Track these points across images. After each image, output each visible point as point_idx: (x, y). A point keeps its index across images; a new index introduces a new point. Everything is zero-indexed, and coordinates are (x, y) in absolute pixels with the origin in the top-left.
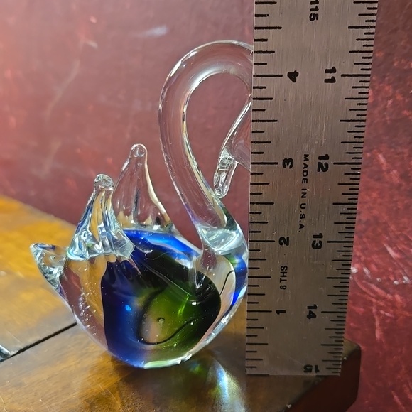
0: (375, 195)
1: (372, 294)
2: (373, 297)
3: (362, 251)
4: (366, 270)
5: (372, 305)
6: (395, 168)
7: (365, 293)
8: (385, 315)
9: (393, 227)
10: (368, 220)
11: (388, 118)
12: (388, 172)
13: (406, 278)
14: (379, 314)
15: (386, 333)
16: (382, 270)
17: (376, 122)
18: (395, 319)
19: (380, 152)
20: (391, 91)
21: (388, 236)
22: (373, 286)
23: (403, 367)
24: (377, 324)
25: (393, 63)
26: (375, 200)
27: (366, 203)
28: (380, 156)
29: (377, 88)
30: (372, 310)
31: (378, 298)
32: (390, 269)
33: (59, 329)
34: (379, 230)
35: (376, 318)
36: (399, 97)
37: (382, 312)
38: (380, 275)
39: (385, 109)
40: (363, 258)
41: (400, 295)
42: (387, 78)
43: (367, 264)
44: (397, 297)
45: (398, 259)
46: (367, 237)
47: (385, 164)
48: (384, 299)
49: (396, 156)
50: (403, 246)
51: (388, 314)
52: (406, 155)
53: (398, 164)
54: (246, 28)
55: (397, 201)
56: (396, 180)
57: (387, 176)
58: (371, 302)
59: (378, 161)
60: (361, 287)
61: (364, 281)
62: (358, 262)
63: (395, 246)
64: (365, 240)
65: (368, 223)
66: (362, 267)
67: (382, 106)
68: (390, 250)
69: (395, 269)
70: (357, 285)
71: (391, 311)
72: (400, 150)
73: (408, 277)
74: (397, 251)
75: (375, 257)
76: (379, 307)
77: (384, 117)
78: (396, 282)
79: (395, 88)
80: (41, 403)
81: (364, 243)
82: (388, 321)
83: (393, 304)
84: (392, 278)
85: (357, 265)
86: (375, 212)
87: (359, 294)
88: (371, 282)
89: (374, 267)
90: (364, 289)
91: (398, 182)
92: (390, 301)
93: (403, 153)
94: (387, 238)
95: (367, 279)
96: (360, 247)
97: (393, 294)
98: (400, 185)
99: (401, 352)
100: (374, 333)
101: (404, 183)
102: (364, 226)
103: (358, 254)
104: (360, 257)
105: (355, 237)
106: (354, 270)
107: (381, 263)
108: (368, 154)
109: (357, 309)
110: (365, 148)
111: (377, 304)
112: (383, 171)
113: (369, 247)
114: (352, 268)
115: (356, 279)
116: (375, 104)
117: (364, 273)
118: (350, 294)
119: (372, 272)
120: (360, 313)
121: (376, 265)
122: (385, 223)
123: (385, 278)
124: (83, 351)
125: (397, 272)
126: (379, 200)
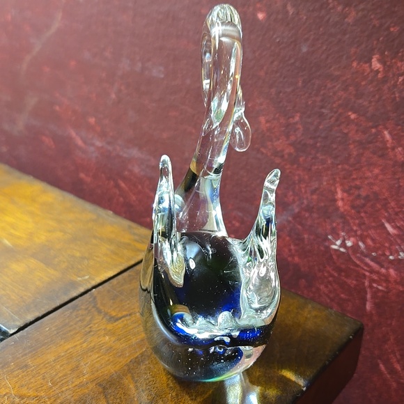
1: (365, 268)
2: (367, 271)
3: (359, 225)
4: (361, 244)
5: (365, 279)
6: (401, 146)
7: (357, 266)
8: (377, 288)
9: (393, 204)
10: (367, 196)
11: (397, 95)
12: (393, 149)
13: (402, 254)
14: (371, 287)
15: (377, 305)
16: (378, 245)
17: (384, 98)
18: (388, 293)
19: (387, 129)
20: (403, 68)
21: (388, 212)
22: (368, 260)
23: (392, 338)
24: (369, 296)
26: (377, 176)
27: (366, 178)
28: (386, 132)
29: (388, 63)
30: (364, 283)
31: (372, 271)
32: (387, 245)
33: (58, 303)
34: (379, 206)
35: (368, 290)
37: (375, 285)
38: (376, 250)
39: (395, 85)
40: (359, 233)
41: (395, 270)
42: (400, 54)
43: (363, 238)
44: (392, 272)
45: (395, 235)
46: (366, 212)
47: (390, 141)
48: (378, 273)
50: (402, 223)
51: (380, 288)
55: (399, 179)
56: (401, 158)
57: (391, 154)
58: (364, 275)
59: (383, 137)
60: (355, 260)
61: (358, 255)
62: (354, 236)
63: (394, 222)
64: (363, 215)
65: (367, 198)
66: (358, 241)
67: (392, 82)
68: (388, 226)
69: (391, 245)
70: (351, 258)
71: (384, 285)
74: (395, 227)
75: (371, 232)
76: (373, 281)
77: (394, 93)
78: (391, 257)
80: (51, 388)
81: (362, 217)
82: (380, 294)
83: (386, 278)
84: (388, 253)
85: (352, 239)
86: (376, 188)
87: (352, 267)
88: (366, 256)
89: (369, 242)
90: (358, 262)
92: (384, 275)
94: (386, 214)
95: (362, 253)
96: (357, 221)
97: (387, 269)
99: (391, 324)
100: (365, 304)
102: (363, 201)
103: (355, 228)
104: (356, 231)
105: (353, 211)
106: (349, 244)
107: (378, 238)
108: (374, 130)
109: (349, 281)
110: (371, 124)
111: (370, 277)
112: (387, 148)
113: (366, 222)
114: (347, 242)
115: (350, 252)
116: (385, 80)
117: (359, 247)
118: (343, 266)
119: (367, 247)
120: (352, 286)
121: (373, 240)
122: (385, 199)
123: (380, 252)
124: (87, 329)
125: (393, 247)
126: (381, 177)
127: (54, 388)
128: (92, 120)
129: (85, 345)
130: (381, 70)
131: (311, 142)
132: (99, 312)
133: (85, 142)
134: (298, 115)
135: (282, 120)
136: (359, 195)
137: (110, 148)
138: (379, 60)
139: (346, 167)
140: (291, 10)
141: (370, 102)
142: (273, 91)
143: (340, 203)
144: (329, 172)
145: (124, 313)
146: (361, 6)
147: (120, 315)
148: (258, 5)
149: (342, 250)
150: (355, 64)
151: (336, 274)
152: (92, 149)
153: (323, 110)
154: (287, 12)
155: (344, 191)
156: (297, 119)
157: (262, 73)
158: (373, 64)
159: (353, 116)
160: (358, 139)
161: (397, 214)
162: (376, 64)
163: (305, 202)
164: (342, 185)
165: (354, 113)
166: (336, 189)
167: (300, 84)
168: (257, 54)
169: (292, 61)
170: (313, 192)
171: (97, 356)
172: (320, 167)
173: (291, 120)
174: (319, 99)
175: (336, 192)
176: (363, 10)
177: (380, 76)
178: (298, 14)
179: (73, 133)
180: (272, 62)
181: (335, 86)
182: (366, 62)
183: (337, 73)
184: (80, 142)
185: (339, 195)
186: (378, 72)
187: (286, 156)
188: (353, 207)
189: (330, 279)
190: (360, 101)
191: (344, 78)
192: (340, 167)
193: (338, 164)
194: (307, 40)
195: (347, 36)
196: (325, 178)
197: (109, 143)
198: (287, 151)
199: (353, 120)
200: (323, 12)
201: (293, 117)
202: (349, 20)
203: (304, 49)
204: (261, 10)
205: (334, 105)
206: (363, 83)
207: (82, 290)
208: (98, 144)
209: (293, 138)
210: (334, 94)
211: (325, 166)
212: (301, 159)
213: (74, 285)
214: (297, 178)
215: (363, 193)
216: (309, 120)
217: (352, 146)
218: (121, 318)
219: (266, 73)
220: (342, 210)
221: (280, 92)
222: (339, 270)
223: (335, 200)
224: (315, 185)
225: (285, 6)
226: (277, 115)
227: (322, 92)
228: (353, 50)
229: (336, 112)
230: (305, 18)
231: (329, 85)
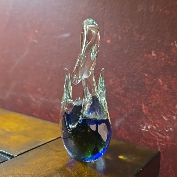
0: (157, 95)
1: (157, 137)
2: (157, 138)
3: (153, 119)
4: (154, 127)
5: (157, 141)
6: (166, 84)
7: (153, 136)
8: (162, 145)
9: (165, 108)
10: (155, 106)
11: (162, 65)
12: (163, 86)
13: (171, 128)
14: (160, 145)
15: (163, 153)
16: (161, 126)
17: (158, 66)
18: (167, 146)
19: (160, 78)
20: (164, 55)
21: (164, 112)
22: (157, 133)
23: (171, 167)
24: (159, 149)
25: (164, 44)
27: (154, 99)
28: (160, 80)
29: (158, 53)
30: (157, 144)
31: (160, 138)
32: (164, 125)
33: (33, 147)
34: (160, 110)
35: (159, 147)
36: (167, 57)
37: (161, 144)
38: (160, 128)
40: (153, 122)
41: (169, 136)
42: (162, 50)
43: (154, 124)
44: (168, 137)
45: (167, 121)
46: (155, 113)
47: (162, 83)
48: (162, 138)
49: (166, 79)
50: (169, 115)
51: (164, 145)
52: (170, 79)
53: (167, 82)
54: (105, 33)
55: (166, 97)
56: (166, 89)
57: (162, 88)
58: (157, 140)
59: (159, 82)
61: (153, 132)
62: (151, 124)
63: (166, 115)
64: (154, 114)
65: (155, 107)
66: (152, 125)
67: (160, 60)
68: (164, 117)
69: (166, 125)
70: (150, 133)
71: (165, 143)
72: (167, 77)
73: (172, 128)
74: (167, 118)
75: (158, 121)
76: (161, 142)
78: (167, 131)
79: (165, 53)
80: (36, 171)
81: (153, 115)
82: (164, 148)
83: (166, 140)
84: (165, 129)
85: (150, 125)
86: (158, 102)
87: (151, 137)
88: (156, 132)
89: (157, 125)
90: (153, 135)
91: (167, 89)
93: (169, 78)
94: (163, 112)
95: (155, 131)
96: (152, 117)
97: (166, 136)
98: (168, 91)
99: (170, 160)
101: (169, 90)
102: (153, 109)
103: (151, 120)
104: (151, 122)
105: (149, 113)
106: (149, 127)
107: (160, 123)
108: (155, 79)
109: (150, 144)
110: (153, 77)
111: (159, 141)
112: (161, 86)
113: (155, 117)
114: (148, 127)
115: (150, 131)
116: (157, 60)
117: (153, 128)
118: (147, 138)
119: (157, 128)
120: (152, 146)
121: (159, 124)
122: (162, 106)
123: (162, 129)
124: (47, 154)
125: (167, 126)
126: (159, 97)
127: (37, 171)
128: (39, 89)
129: (47, 159)
130: (155, 56)
131: (131, 87)
132: (51, 149)
133: (36, 99)
134: (125, 77)
135: (119, 80)
136: (151, 106)
137: (47, 100)
138: (154, 53)
139: (145, 95)
140: (120, 38)
141: (152, 69)
142: (114, 69)
143: (144, 111)
144: (139, 98)
145: (62, 150)
146: (146, 34)
147: (60, 150)
148: (107, 38)
149: (146, 130)
150: (145, 55)
151: (145, 142)
152: (39, 101)
153: (135, 74)
154: (119, 39)
155: (145, 105)
156: (124, 78)
157: (110, 63)
158: (152, 54)
159: (146, 75)
160: (149, 83)
161: (167, 112)
162: (153, 54)
163: (130, 112)
164: (144, 103)
165: (147, 74)
166: (142, 105)
167: (125, 65)
168: (107, 55)
169: (121, 56)
170: (133, 107)
171: (53, 162)
172: (135, 97)
173: (122, 80)
174: (133, 70)
175: (142, 106)
176: (147, 35)
177: (155, 58)
178: (123, 39)
179: (31, 96)
180: (114, 58)
181: (138, 64)
182: (150, 54)
183: (139, 59)
184: (34, 100)
185: (144, 107)
186: (154, 57)
187: (121, 94)
188: (149, 111)
189: (143, 144)
190: (149, 69)
191: (142, 61)
192: (143, 96)
193: (142, 95)
194: (127, 48)
195: (142, 45)
196: (137, 101)
197: (46, 98)
198: (121, 92)
199: (147, 76)
200: (132, 38)
201: (123, 78)
202: (142, 39)
203: (126, 52)
204: (108, 39)
205: (139, 72)
206: (149, 62)
207: (43, 143)
208: (42, 99)
209: (123, 86)
210: (139, 67)
211: (137, 96)
212: (127, 95)
213: (39, 142)
214: (126, 102)
215: (153, 105)
216: (129, 79)
217: (147, 87)
218: (61, 151)
219: (111, 62)
220: (145, 113)
221: (117, 69)
222: (146, 139)
223: (142, 110)
224: (133, 104)
225: (118, 37)
226: (116, 78)
227: (134, 67)
228: (144, 50)
229: (139, 74)
230: (125, 40)
231: (136, 64)
